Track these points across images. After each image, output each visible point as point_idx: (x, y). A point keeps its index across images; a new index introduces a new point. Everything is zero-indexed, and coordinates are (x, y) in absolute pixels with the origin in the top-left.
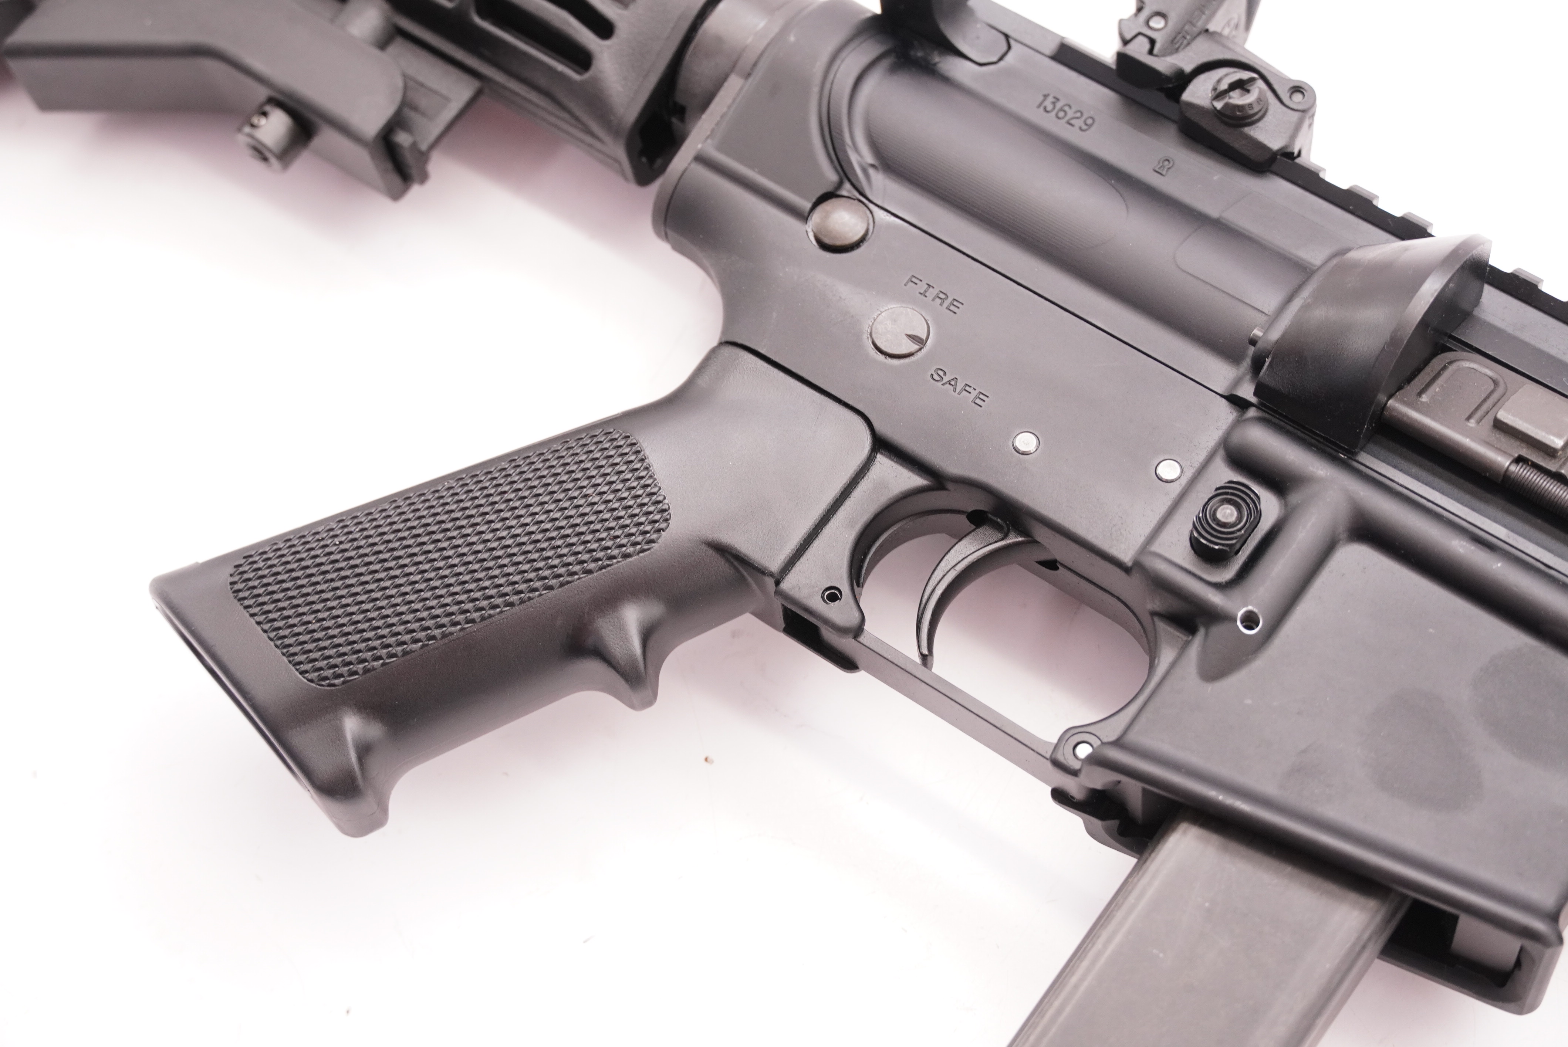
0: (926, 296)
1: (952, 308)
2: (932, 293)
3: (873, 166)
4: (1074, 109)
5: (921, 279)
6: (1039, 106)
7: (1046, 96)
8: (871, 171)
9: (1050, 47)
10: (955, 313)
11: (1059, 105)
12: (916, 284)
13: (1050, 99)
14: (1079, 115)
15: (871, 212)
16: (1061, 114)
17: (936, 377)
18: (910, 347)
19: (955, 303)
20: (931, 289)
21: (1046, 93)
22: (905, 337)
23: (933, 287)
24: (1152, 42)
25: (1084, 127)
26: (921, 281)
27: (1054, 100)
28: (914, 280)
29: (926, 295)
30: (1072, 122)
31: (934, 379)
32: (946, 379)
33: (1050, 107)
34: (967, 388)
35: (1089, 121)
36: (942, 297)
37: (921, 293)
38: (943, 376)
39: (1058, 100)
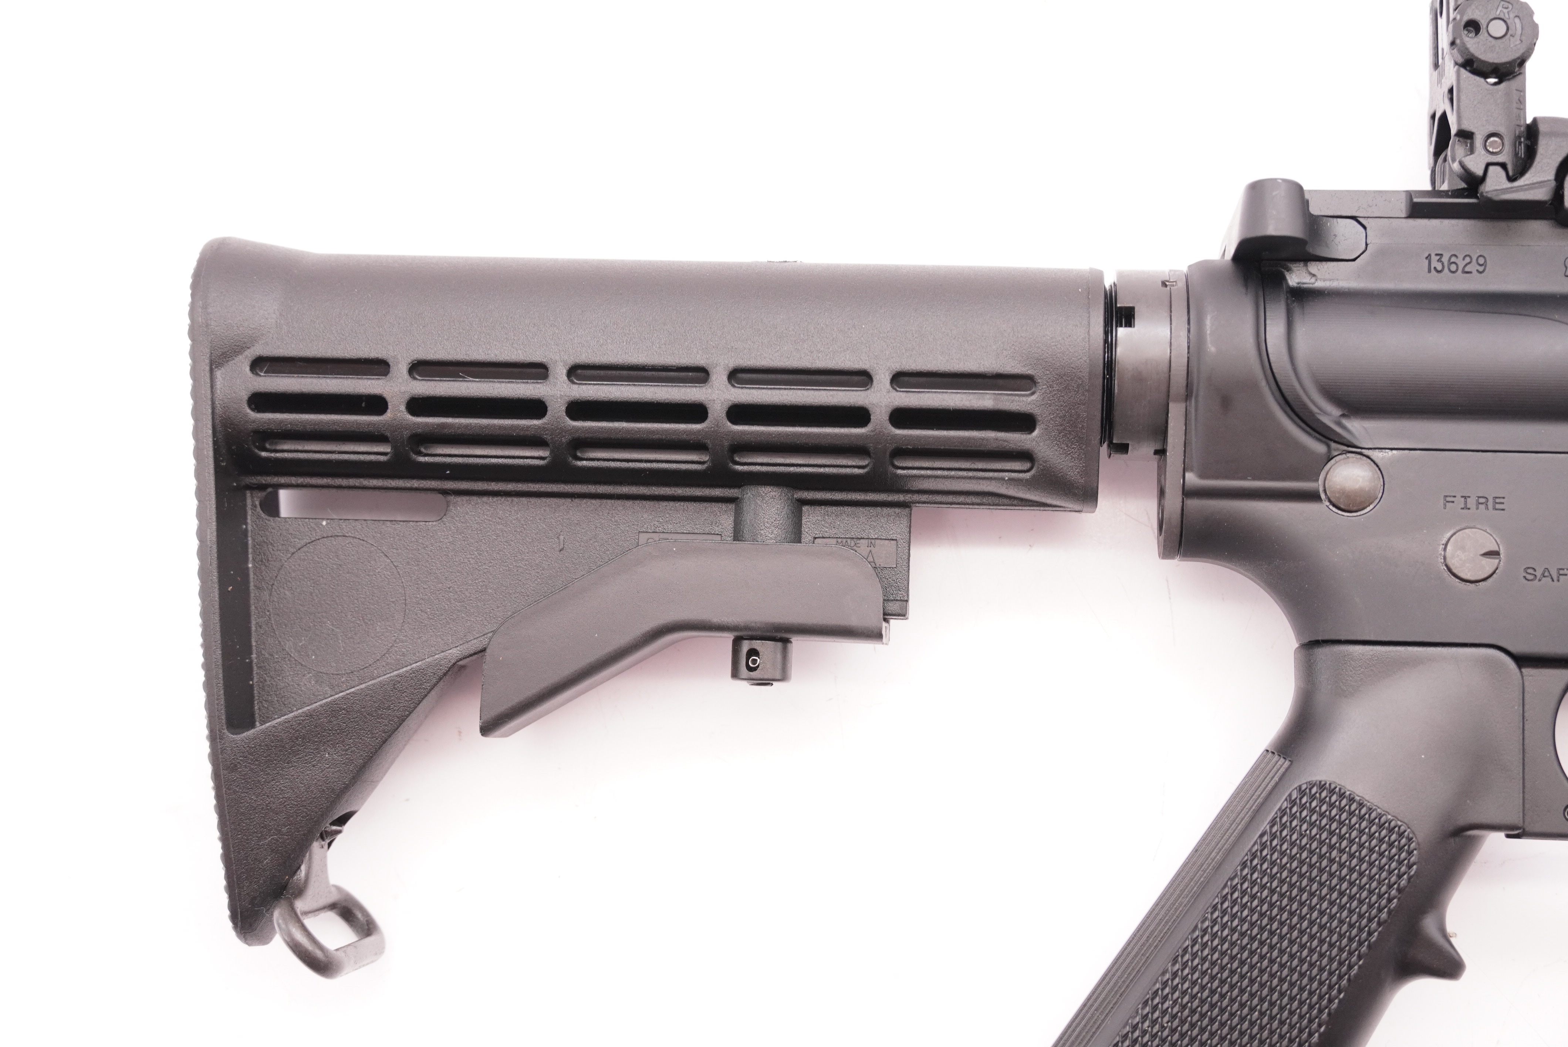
0: (1469, 509)
1: (1498, 506)
2: (1471, 502)
3: (1343, 415)
4: (1461, 257)
5: (1454, 495)
6: (1429, 271)
7: (1429, 257)
8: (1345, 422)
9: (1401, 208)
10: (1503, 510)
11: (1445, 259)
12: (1453, 502)
13: (1434, 258)
14: (1468, 260)
15: (1368, 457)
16: (1453, 267)
17: (1530, 577)
18: (1489, 565)
19: (1498, 500)
20: (1468, 499)
21: (1427, 255)
22: (1481, 558)
23: (1469, 497)
24: (1503, 166)
25: (1481, 269)
26: (1455, 497)
27: (1438, 257)
28: (1448, 499)
29: (1468, 507)
30: (1467, 269)
31: (1528, 580)
32: (1539, 574)
33: (1439, 268)
34: (1561, 572)
35: (1481, 261)
36: (1482, 501)
37: (1462, 509)
38: (1534, 573)
39: (1441, 255)
